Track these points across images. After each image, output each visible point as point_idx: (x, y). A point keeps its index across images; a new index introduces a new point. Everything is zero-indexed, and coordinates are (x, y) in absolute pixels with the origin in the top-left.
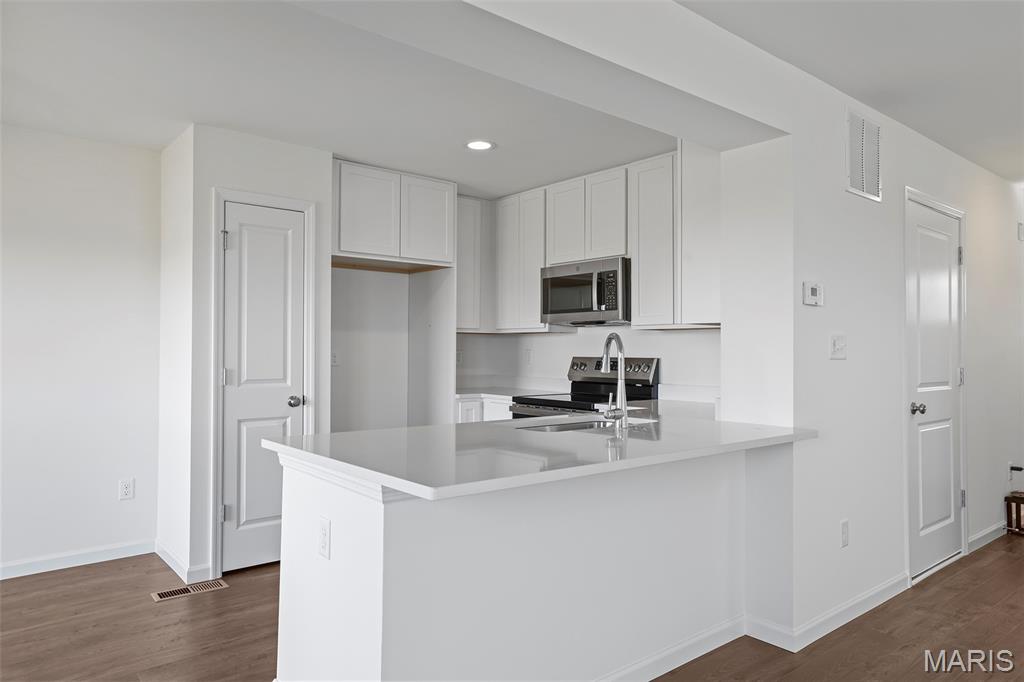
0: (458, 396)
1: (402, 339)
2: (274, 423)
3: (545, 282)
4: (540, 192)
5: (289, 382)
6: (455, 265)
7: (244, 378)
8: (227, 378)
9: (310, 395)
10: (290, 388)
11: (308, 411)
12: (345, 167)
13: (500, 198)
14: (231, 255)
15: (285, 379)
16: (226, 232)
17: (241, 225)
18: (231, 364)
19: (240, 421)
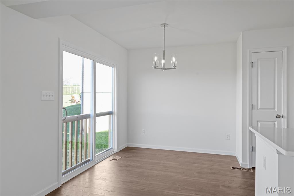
2: (270, 123)
5: (276, 110)
7: (259, 107)
8: (253, 108)
9: (285, 115)
10: (276, 112)
11: (284, 120)
14: (254, 69)
15: (274, 108)
16: (252, 62)
17: (258, 59)
18: (255, 103)
19: (257, 121)
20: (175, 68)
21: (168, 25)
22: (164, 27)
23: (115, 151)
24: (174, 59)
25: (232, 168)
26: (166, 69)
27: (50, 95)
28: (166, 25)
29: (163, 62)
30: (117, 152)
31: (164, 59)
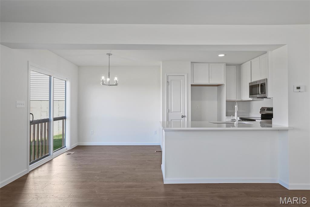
0: (226, 117)
1: (216, 103)
2: (179, 121)
3: (250, 86)
4: (249, 62)
5: (182, 112)
6: (225, 84)
7: (172, 111)
8: (169, 111)
9: (186, 115)
10: (182, 113)
11: (186, 118)
12: (195, 64)
13: (242, 64)
14: (169, 86)
15: (181, 112)
16: (168, 82)
17: (171, 80)
18: (170, 108)
19: (171, 120)
20: (117, 85)
21: (112, 54)
22: (109, 55)
23: (68, 148)
24: (116, 79)
25: (155, 152)
26: (110, 85)
27: (22, 104)
28: (110, 55)
29: (108, 79)
30: (70, 149)
31: (109, 77)
